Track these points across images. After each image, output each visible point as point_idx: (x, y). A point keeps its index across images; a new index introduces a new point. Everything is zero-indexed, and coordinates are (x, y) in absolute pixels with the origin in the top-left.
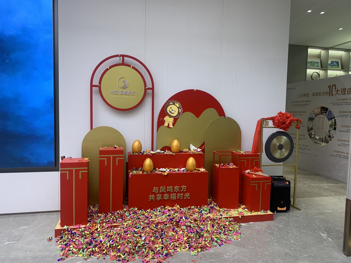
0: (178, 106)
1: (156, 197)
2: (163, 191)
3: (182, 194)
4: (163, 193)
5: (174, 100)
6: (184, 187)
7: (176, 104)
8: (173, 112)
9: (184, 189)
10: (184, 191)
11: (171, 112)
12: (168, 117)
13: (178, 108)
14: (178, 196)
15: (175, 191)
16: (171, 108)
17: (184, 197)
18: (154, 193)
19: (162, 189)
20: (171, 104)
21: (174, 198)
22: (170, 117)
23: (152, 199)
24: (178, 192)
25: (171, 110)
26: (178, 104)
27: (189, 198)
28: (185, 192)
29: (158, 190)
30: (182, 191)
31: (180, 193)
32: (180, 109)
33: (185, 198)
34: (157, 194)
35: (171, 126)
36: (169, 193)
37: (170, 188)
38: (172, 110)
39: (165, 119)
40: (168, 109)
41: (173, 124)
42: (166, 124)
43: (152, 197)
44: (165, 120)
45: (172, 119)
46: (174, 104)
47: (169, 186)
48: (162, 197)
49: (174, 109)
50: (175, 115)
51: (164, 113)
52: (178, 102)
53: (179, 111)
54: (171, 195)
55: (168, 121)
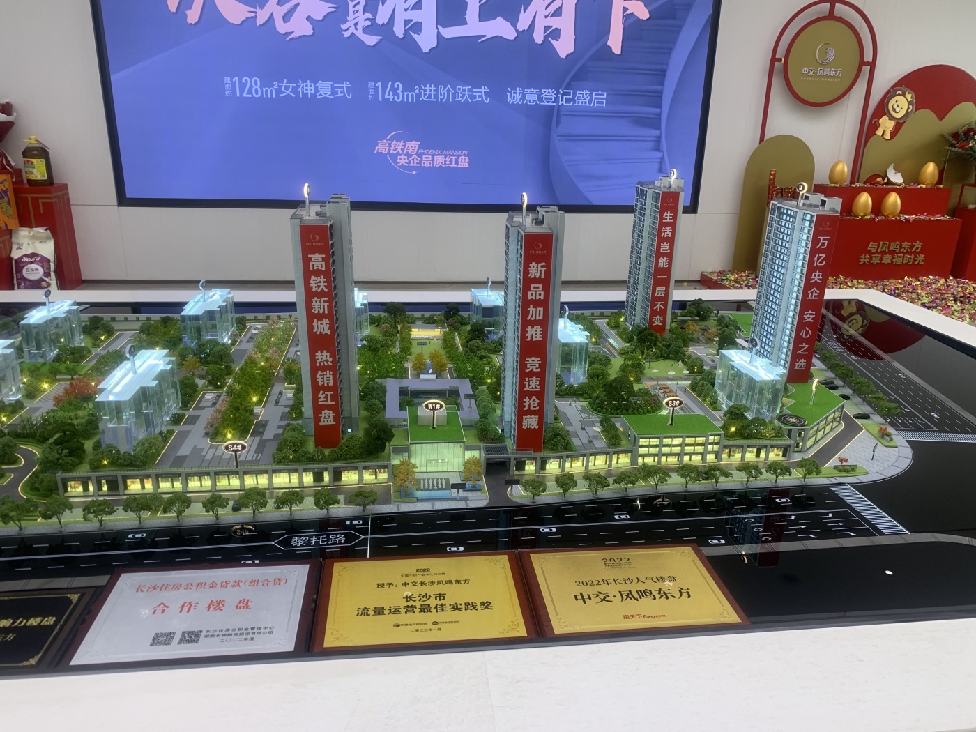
0: (909, 99)
1: (871, 258)
2: (884, 249)
3: (913, 256)
4: (883, 253)
5: (906, 86)
6: (918, 245)
7: (907, 95)
8: (897, 110)
9: (917, 248)
10: (918, 250)
11: (894, 110)
12: (888, 118)
13: (909, 103)
14: (905, 259)
15: (902, 250)
16: (896, 102)
17: (915, 260)
18: (870, 252)
19: (883, 246)
20: (899, 95)
21: (899, 262)
22: (890, 119)
23: (864, 262)
24: (908, 253)
25: (895, 106)
26: (910, 96)
27: (923, 263)
28: (918, 253)
29: (876, 247)
30: (913, 250)
31: (910, 253)
32: (911, 106)
33: (916, 263)
34: (874, 253)
35: (888, 136)
36: (893, 253)
37: (895, 245)
38: (898, 106)
39: (881, 121)
40: (892, 103)
41: (893, 134)
42: (879, 132)
43: (865, 258)
44: (879, 124)
45: (893, 123)
46: (903, 95)
47: (895, 241)
48: (881, 259)
49: (901, 104)
50: (898, 116)
51: (882, 110)
52: (910, 91)
53: (908, 108)
54: (896, 256)
55: (886, 125)
